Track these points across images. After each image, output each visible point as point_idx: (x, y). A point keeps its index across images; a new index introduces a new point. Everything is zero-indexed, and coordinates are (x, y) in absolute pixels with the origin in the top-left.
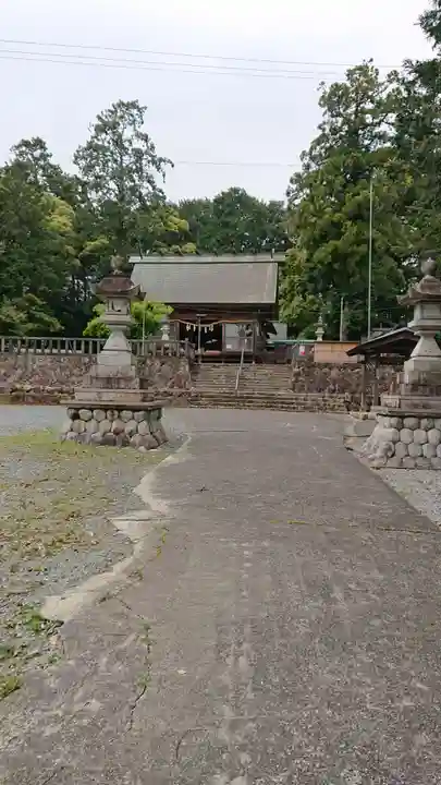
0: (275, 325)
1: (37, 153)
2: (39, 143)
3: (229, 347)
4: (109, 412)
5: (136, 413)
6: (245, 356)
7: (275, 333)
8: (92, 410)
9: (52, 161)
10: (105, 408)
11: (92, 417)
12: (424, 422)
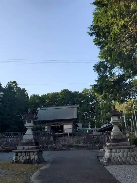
0: (78, 125)
1: (14, 84)
2: (15, 82)
3: (65, 132)
4: (26, 153)
5: (34, 153)
6: (69, 134)
7: (78, 127)
8: (21, 153)
9: (18, 86)
10: (25, 152)
11: (21, 155)
12: (118, 150)
